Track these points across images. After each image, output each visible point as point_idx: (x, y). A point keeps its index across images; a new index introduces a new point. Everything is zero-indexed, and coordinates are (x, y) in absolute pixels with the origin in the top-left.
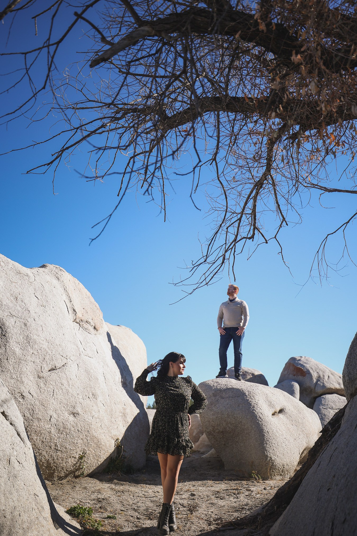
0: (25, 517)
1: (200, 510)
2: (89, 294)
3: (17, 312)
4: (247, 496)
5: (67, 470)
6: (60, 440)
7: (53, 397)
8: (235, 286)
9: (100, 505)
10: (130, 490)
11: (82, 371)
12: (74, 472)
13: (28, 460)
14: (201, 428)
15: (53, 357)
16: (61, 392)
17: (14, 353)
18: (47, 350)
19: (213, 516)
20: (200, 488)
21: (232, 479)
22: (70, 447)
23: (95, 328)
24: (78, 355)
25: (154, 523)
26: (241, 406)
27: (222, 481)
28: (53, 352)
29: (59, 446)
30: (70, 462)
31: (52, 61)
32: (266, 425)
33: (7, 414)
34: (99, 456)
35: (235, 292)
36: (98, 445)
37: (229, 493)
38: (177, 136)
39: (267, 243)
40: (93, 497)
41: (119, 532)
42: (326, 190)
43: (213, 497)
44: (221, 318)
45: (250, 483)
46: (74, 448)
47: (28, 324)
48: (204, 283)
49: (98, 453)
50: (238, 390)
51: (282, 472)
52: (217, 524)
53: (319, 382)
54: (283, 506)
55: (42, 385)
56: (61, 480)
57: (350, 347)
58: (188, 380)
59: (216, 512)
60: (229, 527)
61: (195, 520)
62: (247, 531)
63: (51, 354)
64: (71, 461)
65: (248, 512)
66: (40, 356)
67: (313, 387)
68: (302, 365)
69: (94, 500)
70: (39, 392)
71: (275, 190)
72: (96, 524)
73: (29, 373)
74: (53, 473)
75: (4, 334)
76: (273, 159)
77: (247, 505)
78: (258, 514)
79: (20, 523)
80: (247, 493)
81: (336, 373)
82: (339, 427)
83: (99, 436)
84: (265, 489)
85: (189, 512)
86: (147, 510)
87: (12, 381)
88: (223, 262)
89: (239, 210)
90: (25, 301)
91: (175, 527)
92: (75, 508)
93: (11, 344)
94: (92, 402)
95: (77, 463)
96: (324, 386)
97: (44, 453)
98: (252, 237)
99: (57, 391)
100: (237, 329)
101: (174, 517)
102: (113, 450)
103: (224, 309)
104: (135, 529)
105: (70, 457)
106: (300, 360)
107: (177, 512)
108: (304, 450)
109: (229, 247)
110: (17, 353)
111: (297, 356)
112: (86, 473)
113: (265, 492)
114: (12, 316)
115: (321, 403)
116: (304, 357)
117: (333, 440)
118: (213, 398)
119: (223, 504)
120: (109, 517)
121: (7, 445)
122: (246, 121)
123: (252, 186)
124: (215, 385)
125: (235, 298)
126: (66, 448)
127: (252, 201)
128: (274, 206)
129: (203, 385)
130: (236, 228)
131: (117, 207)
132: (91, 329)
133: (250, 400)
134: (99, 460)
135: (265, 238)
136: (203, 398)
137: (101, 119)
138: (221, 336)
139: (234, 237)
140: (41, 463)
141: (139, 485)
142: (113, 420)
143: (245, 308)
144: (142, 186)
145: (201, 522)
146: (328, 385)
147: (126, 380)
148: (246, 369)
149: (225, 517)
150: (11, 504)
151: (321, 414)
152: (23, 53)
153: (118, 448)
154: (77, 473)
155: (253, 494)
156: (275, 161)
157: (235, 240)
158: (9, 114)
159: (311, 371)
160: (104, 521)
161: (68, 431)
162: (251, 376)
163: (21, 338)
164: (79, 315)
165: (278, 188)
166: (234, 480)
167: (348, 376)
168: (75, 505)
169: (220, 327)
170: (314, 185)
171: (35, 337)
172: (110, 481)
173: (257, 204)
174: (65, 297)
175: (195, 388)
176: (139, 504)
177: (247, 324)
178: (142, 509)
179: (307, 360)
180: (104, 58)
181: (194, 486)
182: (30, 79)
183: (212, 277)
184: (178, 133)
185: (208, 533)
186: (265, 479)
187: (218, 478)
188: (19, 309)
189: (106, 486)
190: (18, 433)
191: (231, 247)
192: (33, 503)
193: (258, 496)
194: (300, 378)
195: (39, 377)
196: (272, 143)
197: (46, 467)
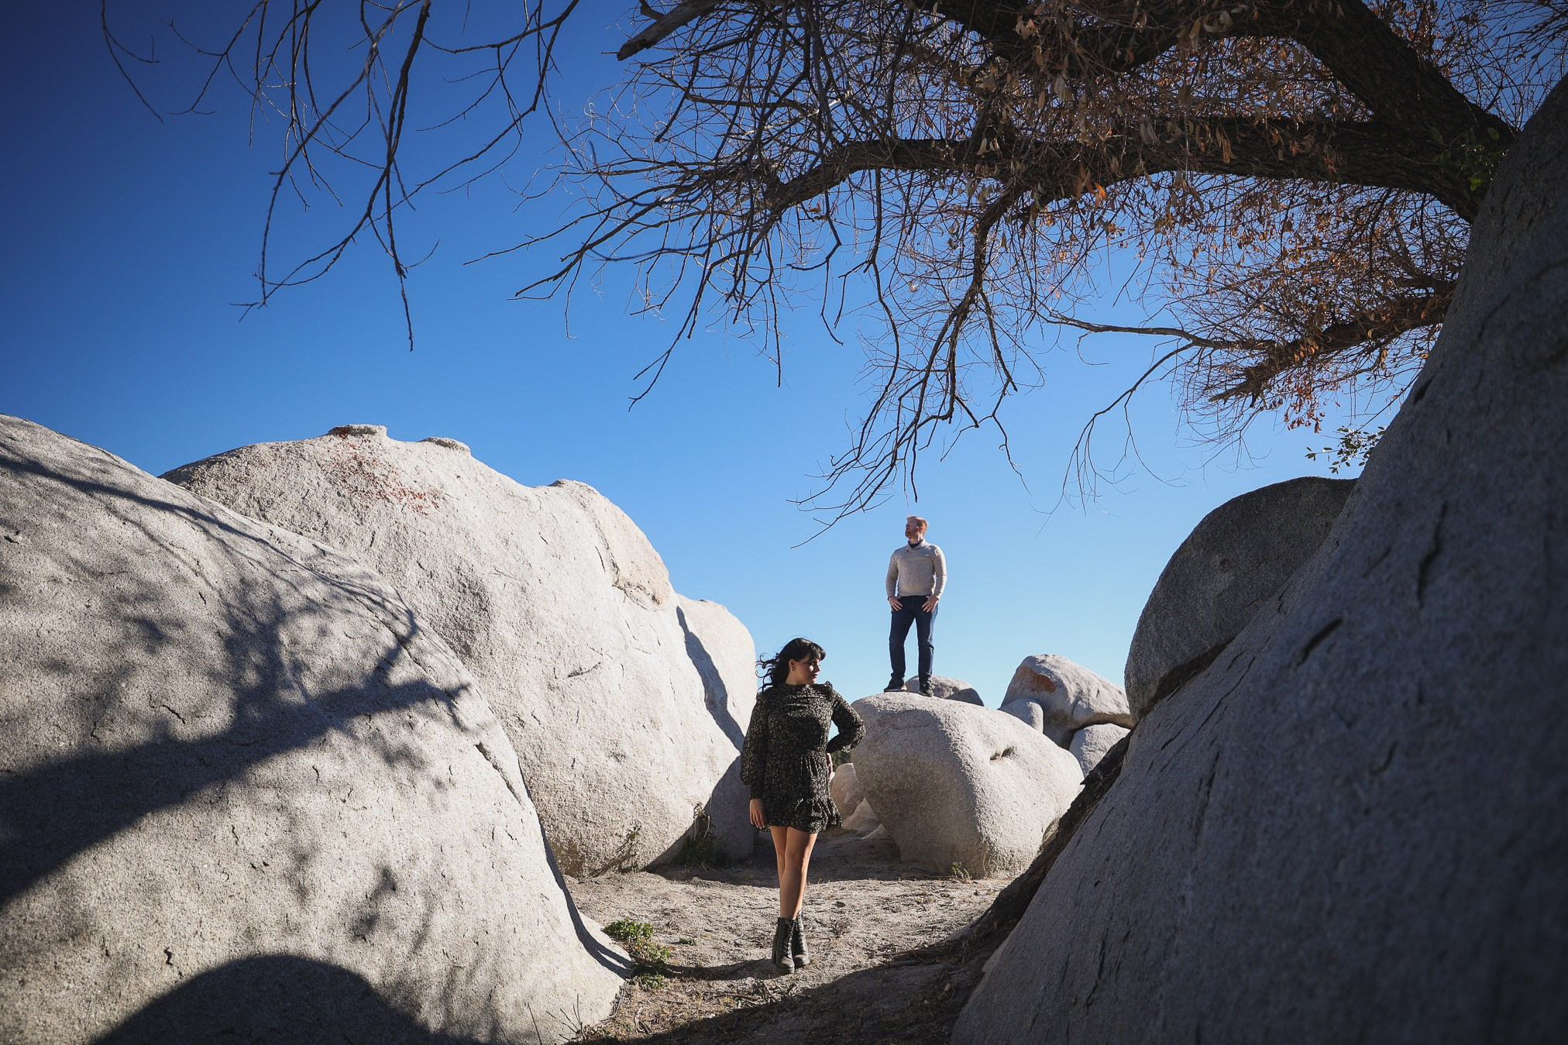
0: (524, 935)
1: (854, 932)
2: (641, 534)
3: (507, 567)
4: (942, 906)
5: (605, 858)
6: (593, 804)
7: (578, 725)
8: (920, 518)
9: (667, 921)
10: (724, 895)
11: (631, 677)
12: (620, 862)
13: (527, 834)
14: (857, 790)
15: (576, 650)
16: (591, 716)
17: (503, 642)
18: (565, 637)
19: (878, 941)
20: (854, 893)
21: (914, 877)
22: (611, 817)
23: (654, 598)
24: (623, 648)
25: (767, 953)
26: (930, 742)
27: (896, 880)
28: (577, 642)
29: (590, 814)
30: (611, 844)
31: (548, 55)
32: (979, 776)
33: (488, 749)
34: (666, 835)
35: (921, 529)
36: (663, 814)
37: (909, 902)
38: (799, 219)
39: (977, 426)
40: (654, 906)
41: (701, 968)
42: (1090, 327)
43: (878, 909)
44: (893, 579)
45: (949, 884)
46: (618, 819)
47: (529, 589)
48: (857, 504)
49: (663, 828)
50: (925, 713)
51: (1010, 864)
52: (885, 956)
53: (1080, 702)
54: (1010, 922)
55: (556, 702)
56: (597, 876)
57: (1140, 621)
58: (826, 690)
59: (884, 935)
60: (908, 959)
61: (843, 948)
62: (941, 966)
63: (571, 644)
64: (614, 843)
65: (944, 935)
66: (552, 648)
67: (1068, 711)
68: (1048, 671)
69: (656, 911)
70: (551, 715)
71: (991, 320)
72: (659, 953)
73: (532, 680)
74: (581, 863)
75: (484, 606)
76: (987, 261)
77: (941, 922)
78: (963, 938)
79: (516, 945)
80: (943, 901)
81: (1112, 684)
82: (1118, 773)
83: (663, 797)
84: (976, 894)
85: (832, 935)
86: (754, 929)
87: (502, 694)
88: (892, 465)
89: (922, 364)
90: (523, 547)
91: (806, 959)
92: (620, 923)
93: (498, 625)
94: (651, 734)
95: (624, 846)
96: (1089, 709)
97: (563, 826)
98: (949, 415)
99: (584, 713)
100: (923, 599)
101: (804, 941)
102: (691, 824)
103: (898, 562)
104: (731, 963)
105: (612, 835)
106: (1043, 661)
107: (810, 934)
108: (1051, 825)
109: (903, 436)
110: (509, 642)
111: (1038, 655)
112: (641, 864)
113: (976, 899)
114: (498, 573)
115: (1085, 741)
116: (1051, 656)
117: (1105, 796)
118: (879, 729)
119: (896, 921)
120: (683, 942)
121: (488, 805)
122: (932, 187)
123: (946, 316)
124: (883, 704)
125: (921, 541)
126: (603, 818)
127: (947, 345)
128: (990, 355)
129: (859, 704)
130: (918, 400)
131: (680, 334)
132: (648, 600)
133: (949, 731)
134: (666, 841)
135: (973, 418)
136: (856, 722)
137: (655, 189)
138: (894, 613)
139: (914, 415)
140: (559, 844)
141: (741, 887)
142: (690, 768)
143: (939, 559)
144: (735, 319)
145: (855, 951)
146: (1098, 708)
147: (714, 695)
148: (942, 680)
149: (901, 943)
150: (499, 911)
151: (1084, 761)
152: (493, 46)
153: (701, 820)
154: (624, 865)
155: (955, 902)
156: (989, 263)
157: (916, 421)
158: (466, 160)
159: (1065, 682)
160: (674, 949)
161: (606, 788)
162: (952, 693)
163: (517, 614)
164: (624, 573)
165: (996, 319)
166: (919, 879)
167: (1136, 675)
168: (621, 919)
169: (891, 596)
170: (1067, 319)
171: (542, 613)
172: (686, 879)
173: (957, 350)
174: (596, 541)
175: (839, 702)
176: (740, 920)
177: (942, 590)
178: (744, 928)
179: (1057, 661)
180: (644, 40)
181: (843, 889)
182: (509, 97)
183: (872, 494)
184: (802, 215)
185: (867, 972)
186: (976, 876)
187: (889, 874)
188: (512, 561)
189: (678, 887)
190: (508, 784)
191: (907, 436)
192: (540, 910)
193: (964, 906)
194: (1045, 694)
195: (550, 687)
196: (982, 230)
197: (568, 852)
